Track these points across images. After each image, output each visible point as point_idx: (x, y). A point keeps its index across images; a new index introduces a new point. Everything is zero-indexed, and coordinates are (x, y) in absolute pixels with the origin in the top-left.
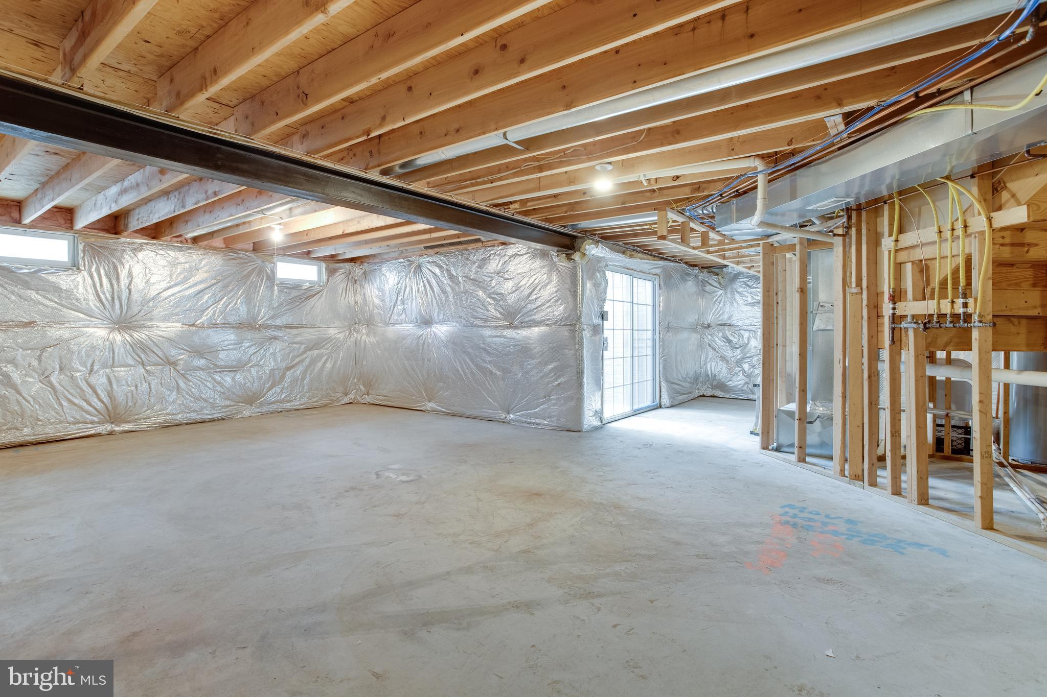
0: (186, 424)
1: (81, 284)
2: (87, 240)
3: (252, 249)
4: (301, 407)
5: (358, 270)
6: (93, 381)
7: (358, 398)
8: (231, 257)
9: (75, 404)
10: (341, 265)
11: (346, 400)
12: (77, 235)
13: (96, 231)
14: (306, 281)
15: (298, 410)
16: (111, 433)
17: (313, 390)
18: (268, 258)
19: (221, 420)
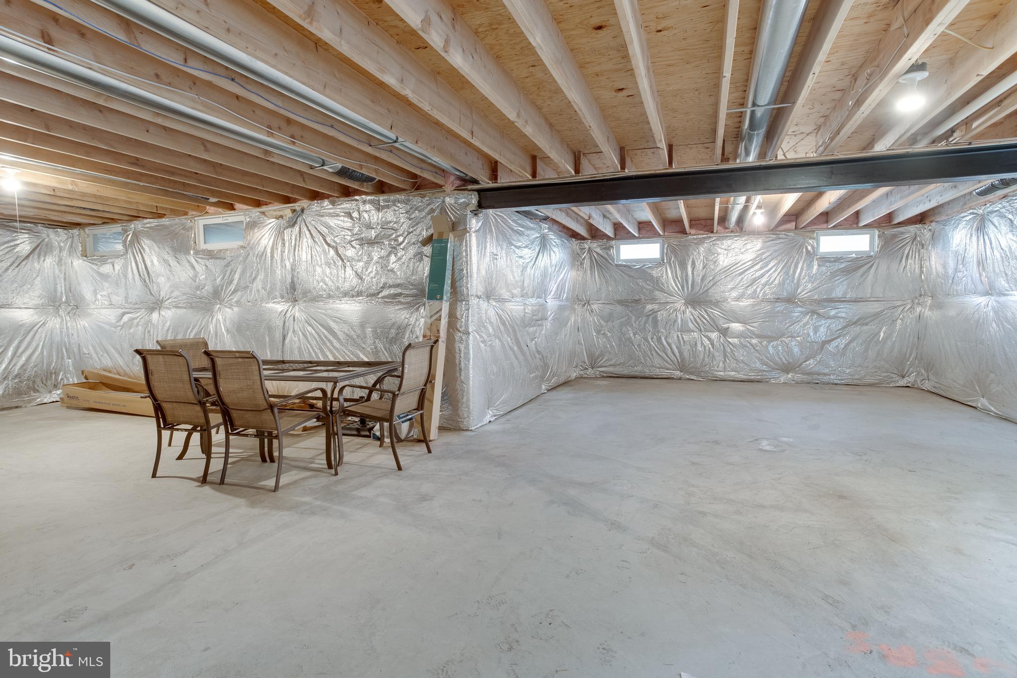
0: (730, 381)
1: (665, 273)
2: (669, 241)
3: (794, 228)
4: (839, 382)
5: (925, 232)
6: (670, 341)
7: (919, 382)
8: (771, 239)
9: (659, 355)
10: (901, 229)
11: (903, 382)
12: (664, 239)
13: (675, 234)
14: (852, 253)
15: (836, 384)
16: (680, 379)
17: (855, 367)
18: (808, 234)
19: (759, 382)
